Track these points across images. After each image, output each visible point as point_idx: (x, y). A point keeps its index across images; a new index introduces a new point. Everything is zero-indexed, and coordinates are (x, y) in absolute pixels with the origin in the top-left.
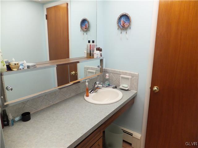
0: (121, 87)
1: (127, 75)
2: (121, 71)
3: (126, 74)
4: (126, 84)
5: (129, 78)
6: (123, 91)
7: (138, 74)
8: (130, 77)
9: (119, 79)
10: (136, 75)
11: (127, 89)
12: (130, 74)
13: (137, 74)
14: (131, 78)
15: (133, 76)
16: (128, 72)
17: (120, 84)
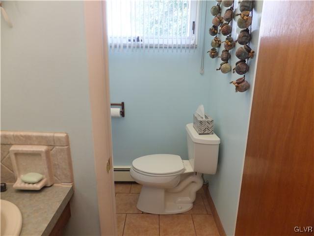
0: (19, 184)
1: (31, 144)
2: (12, 133)
3: (27, 140)
4: (36, 171)
5: (42, 151)
6: (28, 195)
7: (67, 137)
8: (43, 148)
9: (9, 158)
10: (59, 139)
11: (38, 186)
12: (40, 140)
13: (64, 135)
14: (47, 152)
15: (51, 143)
16: (35, 134)
17: (17, 173)
